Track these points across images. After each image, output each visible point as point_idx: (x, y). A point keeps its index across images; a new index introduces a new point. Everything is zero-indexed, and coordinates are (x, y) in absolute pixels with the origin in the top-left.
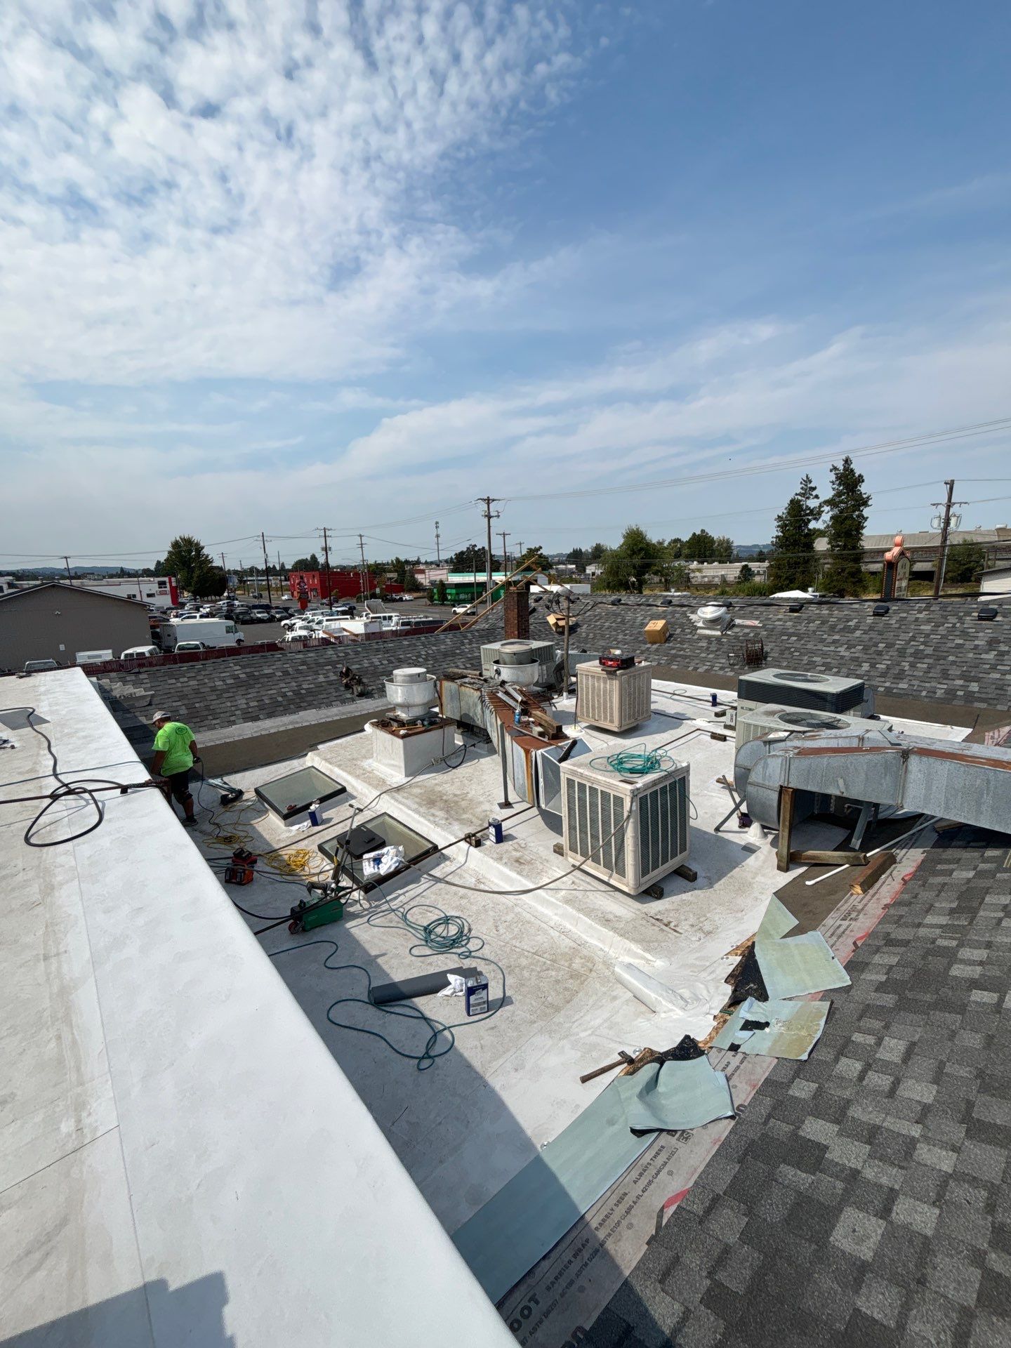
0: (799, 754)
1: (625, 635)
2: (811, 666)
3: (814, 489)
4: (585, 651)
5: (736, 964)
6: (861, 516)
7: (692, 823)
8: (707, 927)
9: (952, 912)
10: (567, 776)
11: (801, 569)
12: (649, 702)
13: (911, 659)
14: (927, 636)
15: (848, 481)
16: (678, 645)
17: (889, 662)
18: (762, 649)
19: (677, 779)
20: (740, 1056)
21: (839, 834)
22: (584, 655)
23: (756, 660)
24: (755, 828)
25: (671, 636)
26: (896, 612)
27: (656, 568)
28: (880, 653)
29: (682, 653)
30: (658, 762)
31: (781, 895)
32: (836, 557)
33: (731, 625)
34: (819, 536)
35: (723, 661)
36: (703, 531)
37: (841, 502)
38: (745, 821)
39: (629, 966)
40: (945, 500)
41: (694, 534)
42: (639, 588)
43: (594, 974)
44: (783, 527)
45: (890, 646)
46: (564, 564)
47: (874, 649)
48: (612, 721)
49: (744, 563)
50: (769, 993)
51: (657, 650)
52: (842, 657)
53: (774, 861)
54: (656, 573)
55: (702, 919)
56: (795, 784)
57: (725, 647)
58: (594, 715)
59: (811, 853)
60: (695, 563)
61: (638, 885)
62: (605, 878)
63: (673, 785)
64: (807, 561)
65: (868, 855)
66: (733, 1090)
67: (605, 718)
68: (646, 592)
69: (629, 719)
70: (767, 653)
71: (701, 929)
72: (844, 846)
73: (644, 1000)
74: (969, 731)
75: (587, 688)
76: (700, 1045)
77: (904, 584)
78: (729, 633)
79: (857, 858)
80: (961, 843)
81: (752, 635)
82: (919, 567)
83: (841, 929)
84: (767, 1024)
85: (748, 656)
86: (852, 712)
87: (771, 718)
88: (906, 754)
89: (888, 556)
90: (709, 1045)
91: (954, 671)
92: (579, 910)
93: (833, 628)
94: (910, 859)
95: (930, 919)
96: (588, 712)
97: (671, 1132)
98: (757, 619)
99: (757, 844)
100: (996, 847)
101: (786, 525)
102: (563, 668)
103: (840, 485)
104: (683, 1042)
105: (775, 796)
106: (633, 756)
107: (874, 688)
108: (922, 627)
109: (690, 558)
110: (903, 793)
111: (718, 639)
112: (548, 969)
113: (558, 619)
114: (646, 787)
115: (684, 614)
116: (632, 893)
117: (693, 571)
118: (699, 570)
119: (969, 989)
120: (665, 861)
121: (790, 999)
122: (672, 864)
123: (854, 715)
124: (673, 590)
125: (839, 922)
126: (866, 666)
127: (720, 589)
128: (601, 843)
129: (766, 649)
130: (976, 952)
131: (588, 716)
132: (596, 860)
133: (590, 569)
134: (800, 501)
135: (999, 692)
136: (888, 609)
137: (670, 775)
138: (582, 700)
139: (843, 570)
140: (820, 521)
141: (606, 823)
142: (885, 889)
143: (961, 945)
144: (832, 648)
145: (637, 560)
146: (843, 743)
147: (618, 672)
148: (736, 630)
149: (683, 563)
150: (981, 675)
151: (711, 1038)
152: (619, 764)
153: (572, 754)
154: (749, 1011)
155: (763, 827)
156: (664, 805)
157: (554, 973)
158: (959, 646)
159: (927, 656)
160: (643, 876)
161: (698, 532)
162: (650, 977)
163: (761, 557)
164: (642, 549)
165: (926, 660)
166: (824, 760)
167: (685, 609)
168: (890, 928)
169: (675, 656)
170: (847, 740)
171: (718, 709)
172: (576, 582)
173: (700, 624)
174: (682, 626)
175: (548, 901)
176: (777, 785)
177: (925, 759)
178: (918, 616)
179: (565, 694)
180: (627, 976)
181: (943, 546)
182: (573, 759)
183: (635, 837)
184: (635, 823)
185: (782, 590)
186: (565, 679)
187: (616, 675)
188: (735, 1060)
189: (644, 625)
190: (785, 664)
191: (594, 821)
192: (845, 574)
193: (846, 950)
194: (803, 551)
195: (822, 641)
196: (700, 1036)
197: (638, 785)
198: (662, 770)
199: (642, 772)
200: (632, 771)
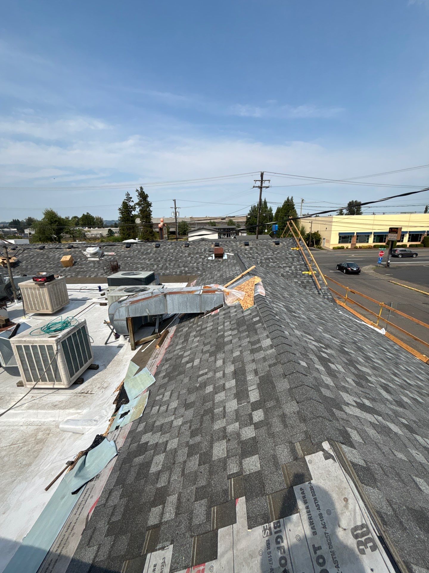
0: (131, 303)
1: (51, 264)
2: (137, 269)
3: (131, 198)
4: (26, 276)
5: (117, 395)
6: (149, 210)
7: (92, 345)
8: (105, 385)
9: (183, 342)
10: (15, 345)
11: (132, 231)
12: (67, 295)
13: (169, 262)
14: (172, 254)
15: (143, 196)
16: (80, 267)
17: (163, 264)
18: (117, 264)
19: (80, 328)
20: (119, 429)
21: (151, 329)
22: (25, 277)
23: (115, 269)
24: (121, 337)
25: (75, 262)
26: (162, 246)
27: (66, 230)
28: (159, 261)
29: (82, 270)
30: (69, 323)
31: (133, 360)
32: (144, 226)
33: (103, 255)
34: (137, 217)
35: (102, 271)
36: (88, 213)
37: (142, 204)
38: (117, 336)
39: (68, 421)
40: (174, 207)
41: (84, 215)
42: (59, 240)
43: (51, 435)
44: (122, 213)
45: (162, 258)
46: (8, 228)
47: (157, 260)
48: (47, 309)
49: (109, 228)
50: (129, 399)
51: (69, 270)
52: (147, 264)
53: (130, 347)
54: (67, 233)
55: (102, 384)
56: (132, 315)
57: (102, 265)
58: (36, 308)
59: (142, 339)
60: (87, 228)
61: (69, 382)
62: (51, 387)
63: (79, 332)
64: (133, 228)
65: (161, 333)
66: (117, 444)
67: (43, 308)
68: (63, 242)
69: (57, 305)
70: (120, 265)
71: (103, 388)
72: (154, 333)
73: (77, 432)
74: (187, 283)
75: (28, 295)
76: (104, 435)
77: (166, 236)
78: (103, 259)
79: (157, 336)
80: (185, 320)
81: (112, 259)
82: (172, 230)
83: (153, 363)
84: (129, 411)
85: (112, 268)
86: (152, 284)
87: (121, 292)
88: (165, 295)
89: (160, 225)
90: (108, 433)
91: (181, 265)
92: (38, 409)
93: (143, 253)
94: (172, 330)
95: (178, 347)
96: (32, 307)
97: (91, 480)
98: (113, 252)
99: (123, 343)
100: (193, 318)
101: (123, 213)
102: (11, 286)
103: (140, 197)
104: (96, 438)
105: (125, 322)
106: (56, 324)
107: (159, 274)
108: (170, 251)
109: (84, 225)
110: (167, 309)
111: (98, 262)
112: (21, 448)
113: (3, 260)
114: (64, 336)
115: (80, 251)
116: (67, 387)
117: (86, 232)
118: (89, 231)
119: (186, 365)
120: (82, 365)
121: (137, 397)
122: (86, 366)
124: (77, 241)
125: (153, 361)
126: (156, 266)
127: (100, 240)
128: (45, 370)
129: (119, 264)
130: (188, 352)
131: (32, 309)
132: (44, 380)
133: (27, 231)
134: (127, 203)
135: (193, 270)
136: (160, 245)
137: (76, 327)
138: (26, 302)
139: (147, 231)
140: (136, 211)
141: (45, 361)
142: (166, 343)
143: (184, 353)
144: (143, 261)
145: (55, 226)
146: (146, 296)
147: (45, 284)
148: (105, 257)
149: (81, 228)
150: (188, 265)
151: (108, 429)
152: (48, 330)
153: (18, 332)
154: (122, 410)
155: (125, 336)
156: (76, 341)
157: (25, 448)
158: (181, 256)
159: (173, 261)
160: (71, 377)
161: (86, 214)
162: (78, 420)
163: (116, 226)
164: (56, 221)
165: (173, 262)
166: (140, 304)
167: (80, 249)
168: (167, 356)
169: (79, 272)
170: (148, 294)
171: (102, 292)
172: (19, 238)
173: (89, 256)
174: (80, 257)
175: (16, 413)
176: (125, 318)
177: (171, 296)
178: (169, 247)
179: (15, 301)
180: (66, 426)
181: (176, 222)
182: (18, 335)
183: (63, 361)
184: (61, 355)
185: (126, 239)
186: (14, 292)
187: (45, 285)
188: (117, 432)
189: (60, 258)
190: (127, 269)
191: (38, 362)
192: (148, 232)
193: (154, 370)
194: (131, 223)
195: (140, 258)
196: (102, 432)
197: (59, 337)
198: (72, 326)
199: (61, 330)
200: (55, 331)
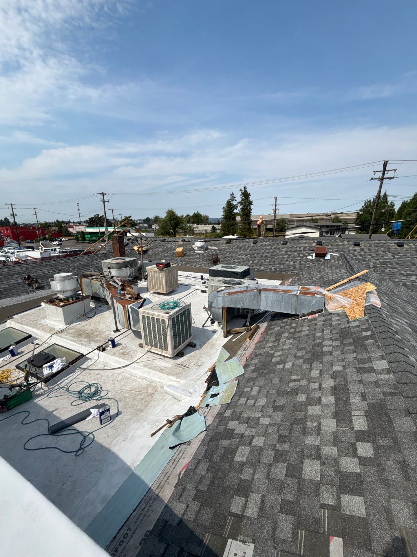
0: (228, 294)
1: (168, 254)
2: (234, 263)
3: (235, 197)
4: (151, 261)
5: (209, 375)
6: (250, 208)
7: (193, 325)
8: (200, 364)
9: (274, 341)
10: (142, 314)
11: (232, 228)
12: (177, 280)
13: (264, 259)
14: (269, 250)
15: (246, 195)
16: (188, 257)
17: (258, 260)
18: (218, 257)
19: (187, 309)
20: (209, 408)
21: (243, 321)
22: (151, 263)
23: (216, 261)
24: (216, 323)
25: (186, 253)
26: (260, 243)
27: (180, 226)
28: (255, 257)
29: (190, 260)
30: (179, 303)
31: (225, 347)
32: (243, 223)
33: (207, 249)
34: (237, 215)
35: (205, 262)
36: (197, 212)
37: (244, 203)
38: (213, 322)
39: (170, 386)
40: (274, 204)
41: (194, 213)
42: (174, 234)
43: (157, 392)
44: (225, 211)
45: (258, 254)
46: (142, 224)
47: (253, 256)
48: (163, 289)
49: (213, 225)
50: (220, 382)
51: (181, 259)
52: (244, 259)
53: (222, 334)
54: (181, 228)
55: (198, 361)
56: (227, 305)
57: (206, 257)
58: (155, 287)
59: (234, 329)
60: (196, 225)
61: (173, 353)
62: (160, 353)
63: (185, 312)
64: (234, 225)
65: (251, 327)
66: (206, 421)
67: (160, 289)
68: (177, 236)
69: (170, 288)
70: (220, 259)
71: (197, 365)
72: (244, 325)
73: (176, 397)
74: (280, 282)
75: (152, 277)
76: (196, 408)
77: (263, 233)
78: (206, 252)
79: (248, 329)
80: (277, 319)
81: (214, 252)
83: (243, 354)
84: (218, 394)
85: (213, 260)
86: (246, 278)
87: (220, 283)
88: (260, 291)
89: (258, 223)
90: (199, 407)
91: (277, 262)
92: (150, 368)
93: (240, 249)
94: (263, 326)
95: (268, 345)
96: (153, 287)
97: (184, 443)
98: (216, 246)
99: (217, 329)
100: (286, 318)
101: (226, 211)
102: (141, 269)
103: (243, 196)
104: (190, 409)
105: (221, 311)
106: (169, 303)
107: (254, 269)
108: (267, 248)
109: (193, 222)
110: (260, 305)
111: (203, 254)
112: (138, 395)
113: (138, 248)
114: (174, 314)
115: (190, 245)
116: (171, 357)
117: (195, 228)
118: (197, 228)
119: (276, 365)
120: (183, 341)
121: (226, 383)
122: (187, 342)
123: (247, 279)
124: (188, 235)
125: (242, 352)
126: (251, 262)
127: (205, 235)
128: (158, 339)
129: (219, 257)
130: (279, 353)
131: (153, 288)
132: (156, 347)
133: (154, 227)
134: (231, 202)
135: (288, 268)
136: (257, 241)
137: (183, 308)
138: (150, 282)
139: (246, 228)
140: (237, 209)
141: (159, 331)
142: (256, 337)
143: (275, 352)
144: (240, 256)
145: (173, 223)
146: (242, 289)
147: (164, 269)
148: (209, 250)
149: (191, 225)
150: (284, 263)
151: (200, 404)
152: (163, 306)
153: (144, 305)
154: (213, 391)
155: (219, 323)
156: (182, 320)
157: (140, 397)
158: (278, 253)
159: (269, 257)
160: (175, 349)
161: (196, 213)
162: (178, 388)
163: (219, 223)
164: (174, 219)
165: (269, 259)
166: (236, 296)
167: (190, 243)
168: (257, 351)
169: (188, 262)
171: (203, 281)
172: (148, 232)
173: (196, 249)
174: (189, 249)
175: (136, 367)
176: (222, 307)
177: (265, 292)
178: (266, 244)
179: (143, 280)
180: (169, 390)
181: (274, 219)
182: (144, 307)
183: (171, 335)
184: (170, 329)
185: (226, 235)
186: (143, 273)
187: (163, 271)
188: (207, 410)
189: (175, 249)
190: (226, 263)
191: (154, 331)
192: (246, 229)
193: (244, 361)
194: (232, 221)
195: (237, 253)
196: (195, 405)
197: (171, 314)
198: (180, 307)
199: (172, 308)
200: (169, 308)
